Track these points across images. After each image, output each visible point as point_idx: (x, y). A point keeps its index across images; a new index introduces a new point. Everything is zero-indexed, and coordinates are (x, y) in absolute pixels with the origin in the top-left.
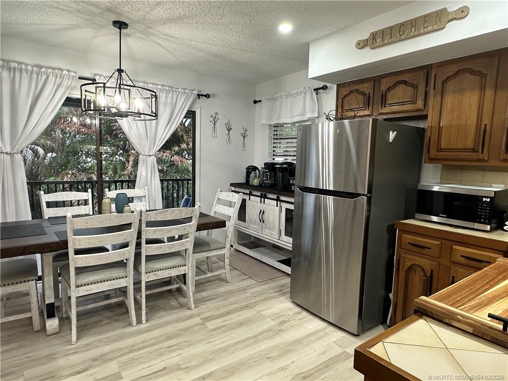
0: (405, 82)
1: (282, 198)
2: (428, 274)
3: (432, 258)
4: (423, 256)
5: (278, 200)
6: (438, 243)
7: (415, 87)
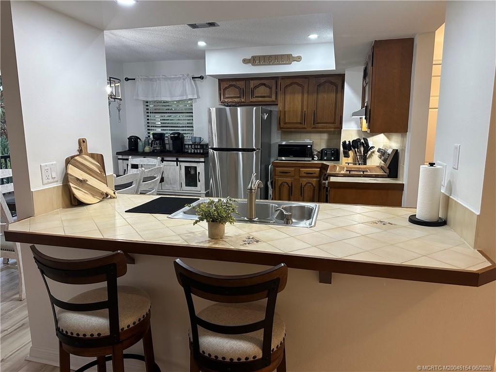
0: (264, 84)
1: (180, 159)
2: (290, 185)
3: (291, 177)
4: (287, 177)
5: (177, 161)
6: (293, 169)
7: (270, 88)
